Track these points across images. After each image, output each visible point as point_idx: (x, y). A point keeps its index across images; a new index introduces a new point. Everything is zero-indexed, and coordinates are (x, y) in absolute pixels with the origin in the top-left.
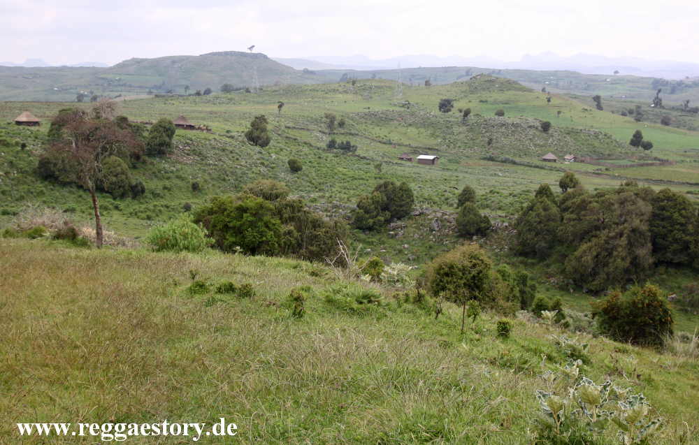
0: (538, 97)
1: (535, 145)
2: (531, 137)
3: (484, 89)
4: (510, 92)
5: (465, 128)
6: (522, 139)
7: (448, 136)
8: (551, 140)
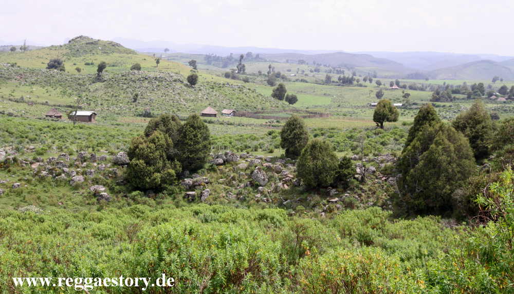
0: (145, 59)
1: (186, 100)
2: (179, 91)
3: (85, 52)
4: (115, 54)
5: (101, 84)
6: (169, 93)
7: (84, 94)
8: (200, 94)
